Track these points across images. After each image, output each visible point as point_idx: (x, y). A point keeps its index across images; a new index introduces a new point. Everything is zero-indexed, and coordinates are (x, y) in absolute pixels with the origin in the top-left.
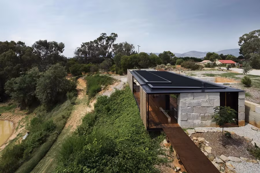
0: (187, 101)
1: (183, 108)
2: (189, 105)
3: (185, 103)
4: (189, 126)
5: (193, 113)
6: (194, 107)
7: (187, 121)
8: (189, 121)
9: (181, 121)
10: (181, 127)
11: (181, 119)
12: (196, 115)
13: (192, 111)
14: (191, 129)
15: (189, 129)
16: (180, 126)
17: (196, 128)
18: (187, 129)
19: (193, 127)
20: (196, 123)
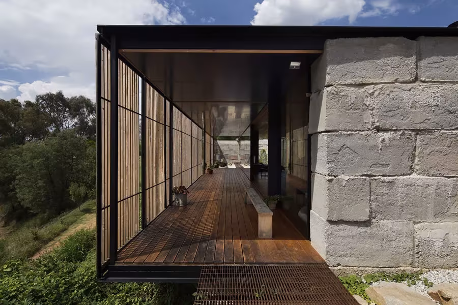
0: (370, 89)
1: (349, 142)
2: (382, 116)
3: (359, 107)
4: (383, 261)
5: (414, 176)
6: (418, 132)
7: (366, 223)
8: (386, 225)
9: (328, 226)
10: (330, 261)
11: (331, 210)
12: (431, 190)
13: (406, 162)
14: (399, 278)
15: (384, 276)
16: (323, 255)
17: (432, 276)
18: (373, 278)
19: (408, 269)
20: (429, 243)
